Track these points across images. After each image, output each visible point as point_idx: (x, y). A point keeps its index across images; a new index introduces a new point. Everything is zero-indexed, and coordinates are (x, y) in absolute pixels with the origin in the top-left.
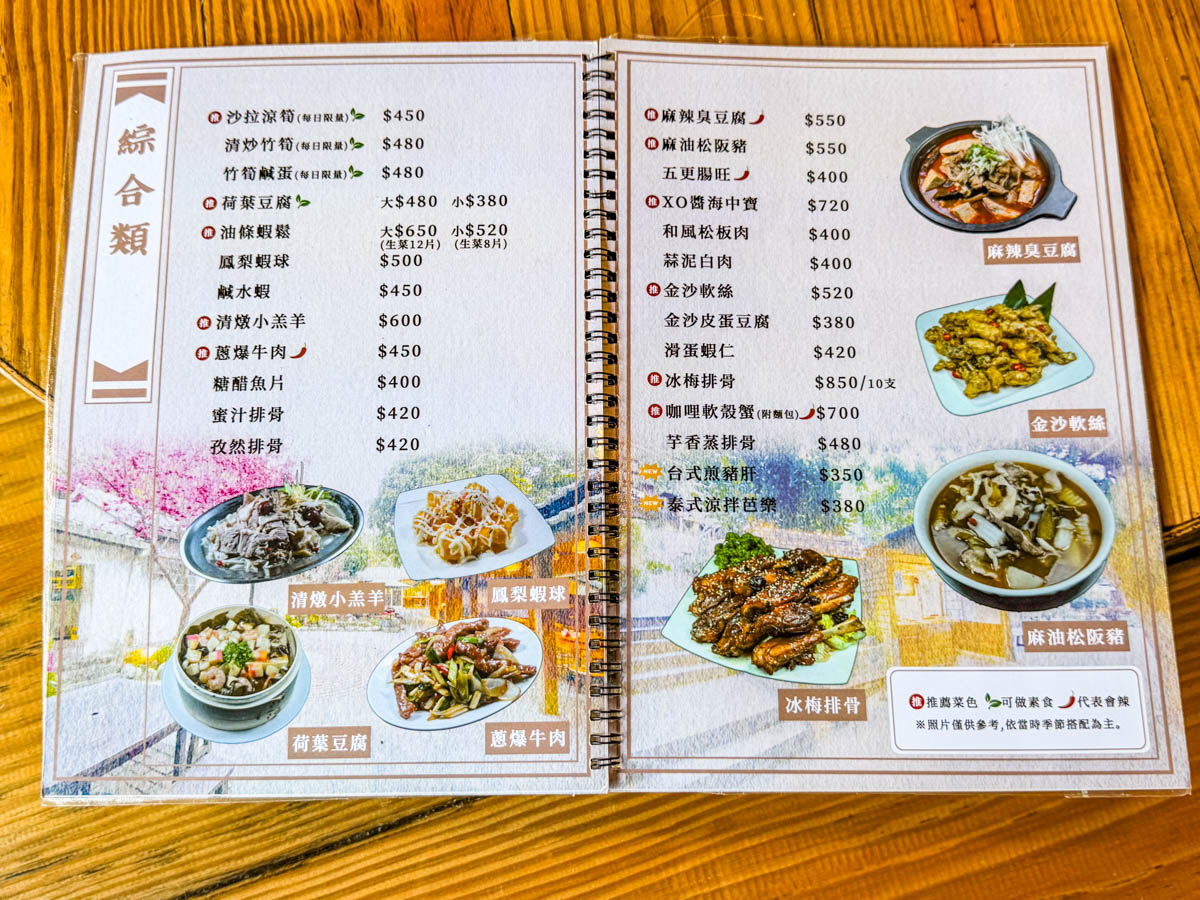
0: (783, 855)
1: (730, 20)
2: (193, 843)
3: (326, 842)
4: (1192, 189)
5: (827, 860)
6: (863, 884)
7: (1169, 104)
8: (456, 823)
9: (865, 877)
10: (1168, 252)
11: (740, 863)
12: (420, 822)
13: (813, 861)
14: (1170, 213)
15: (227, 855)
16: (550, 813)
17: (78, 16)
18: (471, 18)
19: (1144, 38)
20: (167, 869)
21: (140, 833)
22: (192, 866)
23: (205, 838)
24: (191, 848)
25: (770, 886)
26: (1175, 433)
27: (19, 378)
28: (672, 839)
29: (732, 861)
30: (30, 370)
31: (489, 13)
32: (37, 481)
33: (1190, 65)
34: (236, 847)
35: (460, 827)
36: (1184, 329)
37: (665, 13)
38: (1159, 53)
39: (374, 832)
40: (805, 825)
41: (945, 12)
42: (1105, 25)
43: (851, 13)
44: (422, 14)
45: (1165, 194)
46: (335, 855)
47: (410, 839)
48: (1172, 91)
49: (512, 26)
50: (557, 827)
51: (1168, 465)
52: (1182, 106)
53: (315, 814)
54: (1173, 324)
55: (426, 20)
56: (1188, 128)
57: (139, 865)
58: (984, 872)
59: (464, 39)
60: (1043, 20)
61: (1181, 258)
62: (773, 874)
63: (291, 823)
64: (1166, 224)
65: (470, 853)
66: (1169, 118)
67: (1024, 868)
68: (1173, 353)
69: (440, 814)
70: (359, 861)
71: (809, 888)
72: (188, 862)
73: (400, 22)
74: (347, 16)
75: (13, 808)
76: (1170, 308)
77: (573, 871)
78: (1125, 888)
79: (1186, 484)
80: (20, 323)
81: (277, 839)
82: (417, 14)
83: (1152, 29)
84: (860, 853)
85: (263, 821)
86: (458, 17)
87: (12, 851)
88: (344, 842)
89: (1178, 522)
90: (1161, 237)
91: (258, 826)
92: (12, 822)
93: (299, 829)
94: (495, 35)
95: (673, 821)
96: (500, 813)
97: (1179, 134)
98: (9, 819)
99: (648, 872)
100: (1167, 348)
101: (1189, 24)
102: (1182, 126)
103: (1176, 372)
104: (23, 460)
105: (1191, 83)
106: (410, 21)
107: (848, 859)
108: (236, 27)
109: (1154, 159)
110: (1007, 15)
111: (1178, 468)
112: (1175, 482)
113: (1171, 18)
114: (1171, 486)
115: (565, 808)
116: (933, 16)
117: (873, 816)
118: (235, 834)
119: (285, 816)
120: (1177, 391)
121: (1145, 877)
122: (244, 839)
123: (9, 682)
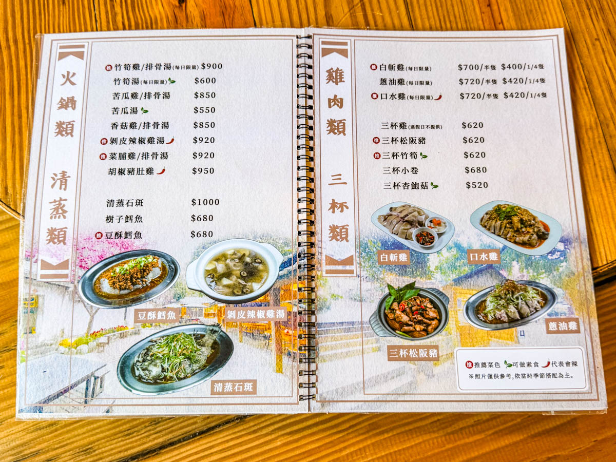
0: (404, 441)
1: (365, 16)
2: (101, 444)
3: (170, 441)
4: (602, 96)
5: (426, 443)
6: (446, 454)
7: (589, 53)
8: (236, 430)
9: (447, 450)
10: (591, 128)
11: (383, 445)
12: (218, 429)
13: (420, 443)
14: (592, 108)
15: (119, 449)
16: (284, 423)
17: (31, 21)
18: (233, 17)
19: (576, 20)
20: (88, 458)
21: (74, 439)
22: (101, 456)
23: (108, 441)
24: (101, 446)
25: (398, 457)
26: (597, 220)
27: (6, 207)
28: (347, 434)
29: (378, 445)
30: (12, 203)
31: (242, 15)
32: (16, 260)
33: (599, 33)
34: (124, 445)
35: (238, 432)
36: (601, 167)
37: (332, 13)
38: (584, 28)
39: (195, 435)
40: (416, 425)
41: (474, 9)
42: (556, 13)
43: (427, 10)
44: (208, 16)
45: (589, 98)
46: (175, 448)
47: (213, 438)
48: (590, 46)
49: (255, 21)
50: (288, 430)
51: (594, 237)
52: (596, 54)
53: (164, 427)
54: (595, 164)
55: (210, 19)
56: (599, 64)
57: (74, 456)
58: (507, 446)
59: (230, 28)
60: (525, 12)
61: (598, 131)
62: (399, 451)
63: (152, 432)
64: (589, 113)
65: (245, 445)
66: (590, 60)
67: (528, 444)
68: (595, 179)
69: (228, 425)
70: (187, 451)
71: (418, 457)
72: (99, 454)
73: (197, 20)
74: (170, 18)
75: (8, 429)
76: (593, 156)
77: (297, 452)
78: (578, 452)
79: (604, 245)
80: (6, 179)
81: (145, 440)
82: (206, 16)
83: (580, 15)
84: (443, 439)
85: (138, 431)
86: (227, 17)
87: (8, 451)
88: (179, 441)
89: (600, 265)
90: (587, 120)
91: (135, 434)
92: (8, 436)
93: (156, 435)
94: (246, 25)
95: (348, 425)
96: (259, 424)
97: (595, 68)
98: (6, 434)
99: (336, 452)
100: (592, 177)
101: (598, 12)
102: (596, 64)
103: (597, 189)
104: (8, 250)
105: (600, 42)
106: (202, 20)
107: (438, 442)
108: (113, 25)
109: (583, 81)
110: (506, 10)
111: (599, 238)
112: (598, 245)
113: (589, 9)
114: (596, 247)
115: (292, 420)
116: (469, 12)
117: (450, 419)
118: (123, 439)
119: (149, 428)
120: (598, 198)
121: (588, 446)
122: (128, 441)
123: (4, 364)
